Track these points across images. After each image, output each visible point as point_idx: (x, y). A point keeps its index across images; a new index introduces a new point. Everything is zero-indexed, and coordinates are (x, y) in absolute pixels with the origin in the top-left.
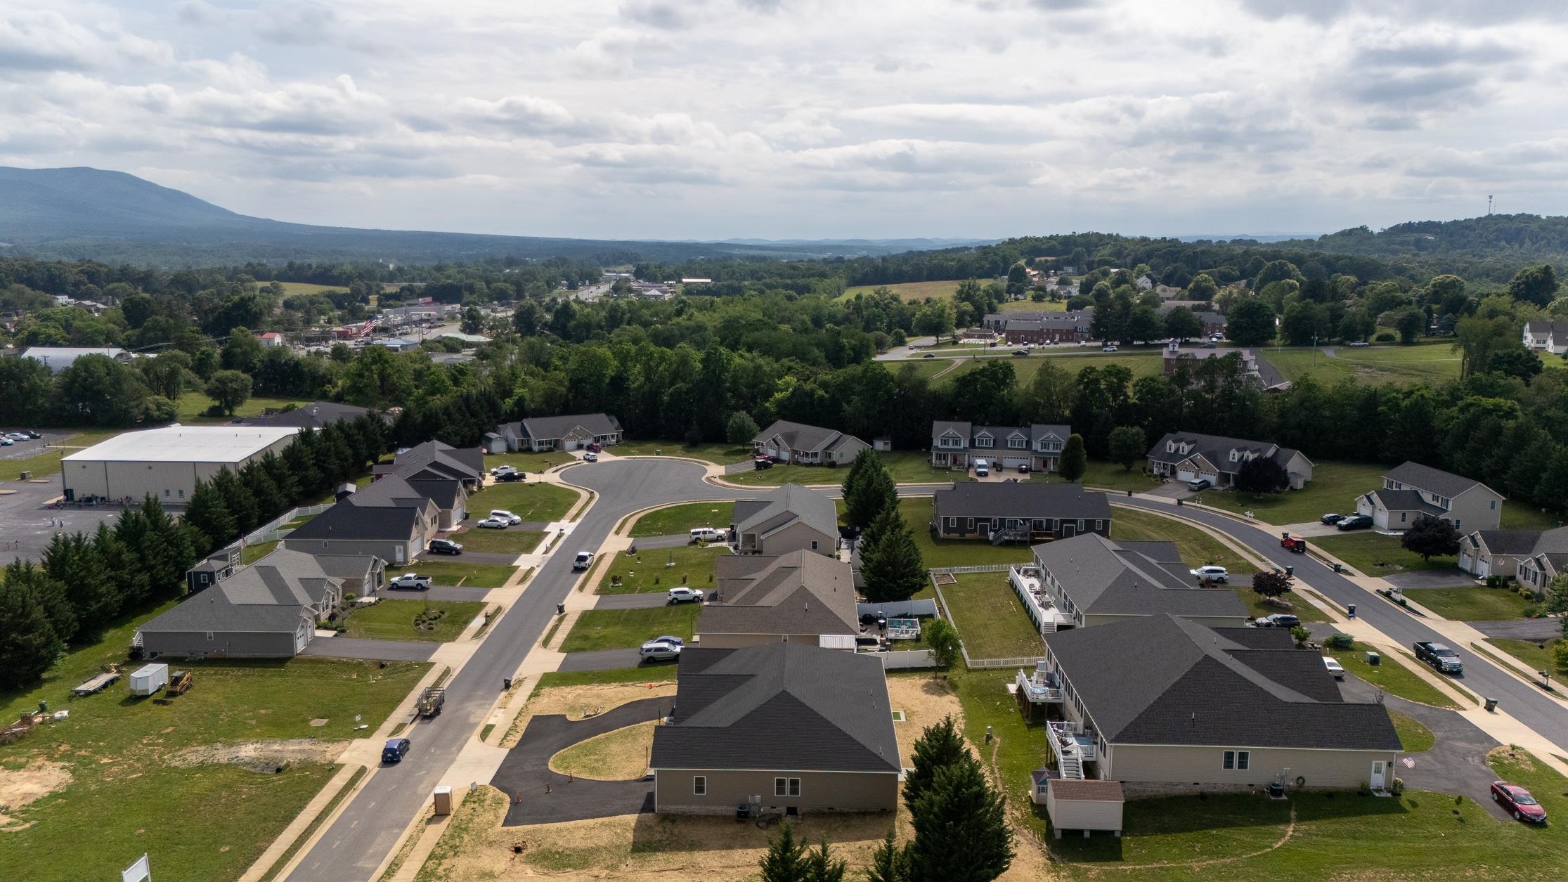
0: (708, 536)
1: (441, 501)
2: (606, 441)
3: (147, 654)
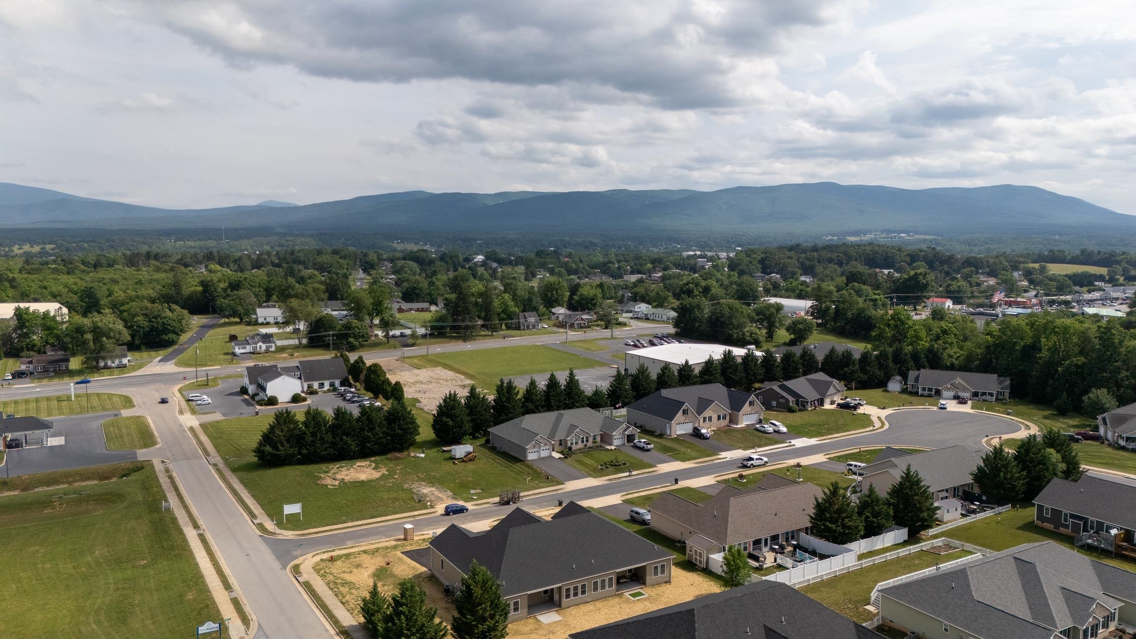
1: (736, 406)
2: (984, 397)
3: (491, 443)
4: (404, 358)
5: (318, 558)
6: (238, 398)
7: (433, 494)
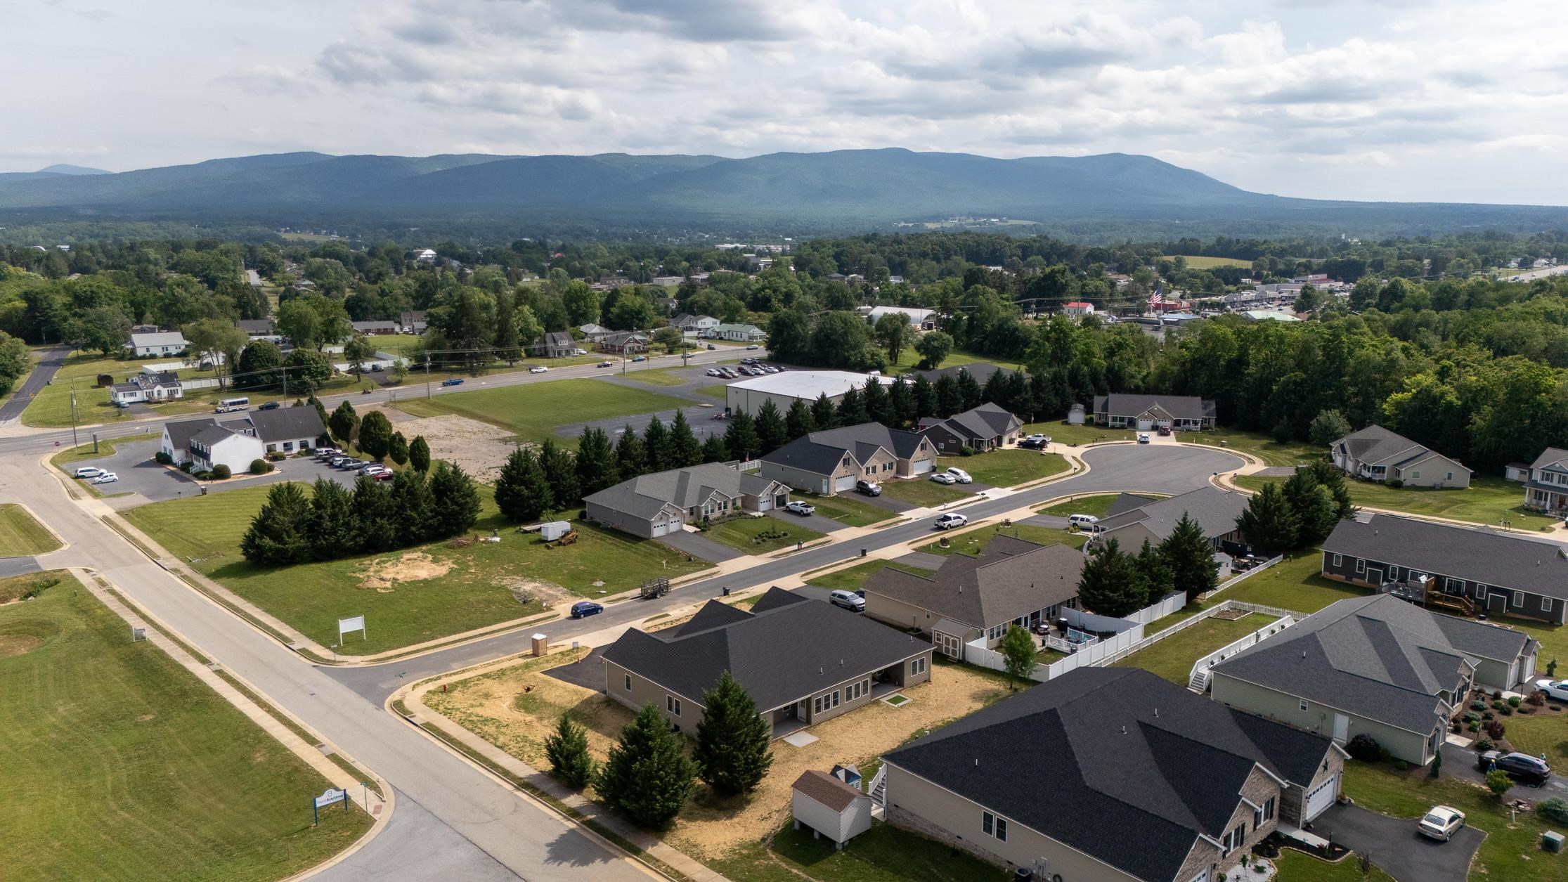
0: (1084, 524)
1: (904, 451)
2: (1187, 426)
3: (588, 517)
4: (395, 402)
5: (422, 690)
6: (160, 471)
7: (541, 591)
